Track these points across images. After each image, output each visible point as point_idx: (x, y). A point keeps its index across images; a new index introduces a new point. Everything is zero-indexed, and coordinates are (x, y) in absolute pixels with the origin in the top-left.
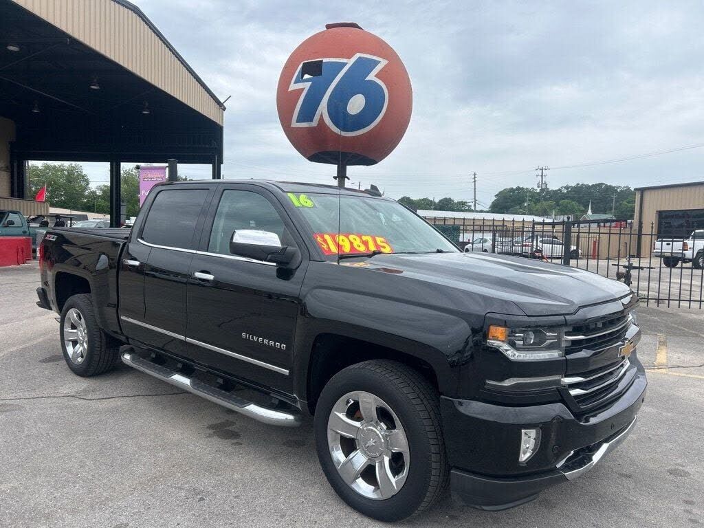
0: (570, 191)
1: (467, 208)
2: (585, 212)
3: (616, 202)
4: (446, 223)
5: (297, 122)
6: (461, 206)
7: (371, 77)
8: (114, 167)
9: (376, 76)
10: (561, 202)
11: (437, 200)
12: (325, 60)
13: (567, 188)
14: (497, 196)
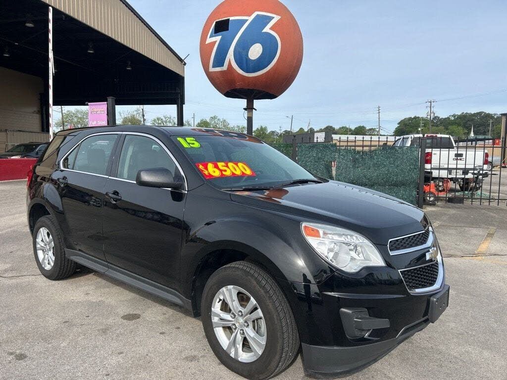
0: (457, 119)
1: (376, 133)
2: (469, 133)
3: (493, 126)
5: (213, 67)
6: (372, 132)
7: (267, 29)
9: (271, 28)
10: (450, 127)
11: (353, 128)
12: (231, 18)
13: (454, 116)
14: (399, 123)
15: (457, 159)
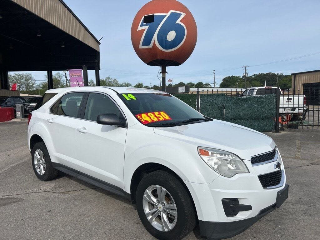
0: (256, 77)
4: (218, 93)
5: (142, 45)
6: (207, 85)
7: (178, 22)
8: (49, 73)
9: (181, 21)
10: (252, 82)
12: (155, 14)
13: (254, 75)
14: (223, 80)
15: (288, 102)
